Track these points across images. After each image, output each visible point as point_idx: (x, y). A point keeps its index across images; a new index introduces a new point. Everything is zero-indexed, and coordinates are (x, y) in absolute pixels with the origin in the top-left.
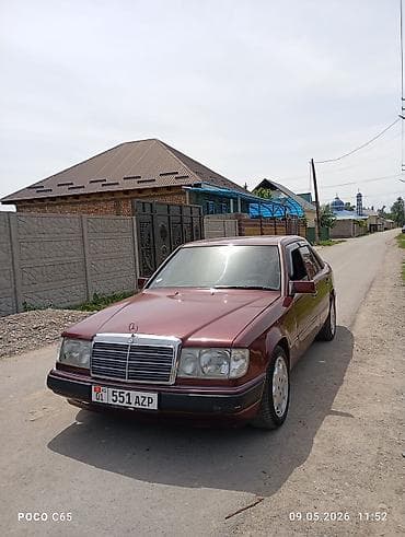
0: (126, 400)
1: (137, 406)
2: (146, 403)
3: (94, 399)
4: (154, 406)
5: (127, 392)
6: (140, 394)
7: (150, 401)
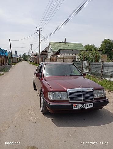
0: (85, 106)
1: (88, 107)
2: (90, 106)
3: (74, 108)
4: (92, 107)
5: (84, 104)
6: (88, 104)
7: (91, 105)
